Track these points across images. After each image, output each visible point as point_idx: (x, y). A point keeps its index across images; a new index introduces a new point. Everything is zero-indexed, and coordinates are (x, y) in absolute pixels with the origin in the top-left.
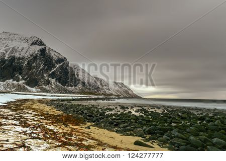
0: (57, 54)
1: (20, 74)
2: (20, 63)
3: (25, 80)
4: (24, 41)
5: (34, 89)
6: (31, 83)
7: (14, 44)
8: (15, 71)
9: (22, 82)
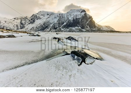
0: (88, 15)
1: (79, 25)
2: (79, 20)
3: (81, 27)
5: (84, 30)
6: (83, 28)
7: (75, 14)
8: (77, 23)
9: (80, 28)
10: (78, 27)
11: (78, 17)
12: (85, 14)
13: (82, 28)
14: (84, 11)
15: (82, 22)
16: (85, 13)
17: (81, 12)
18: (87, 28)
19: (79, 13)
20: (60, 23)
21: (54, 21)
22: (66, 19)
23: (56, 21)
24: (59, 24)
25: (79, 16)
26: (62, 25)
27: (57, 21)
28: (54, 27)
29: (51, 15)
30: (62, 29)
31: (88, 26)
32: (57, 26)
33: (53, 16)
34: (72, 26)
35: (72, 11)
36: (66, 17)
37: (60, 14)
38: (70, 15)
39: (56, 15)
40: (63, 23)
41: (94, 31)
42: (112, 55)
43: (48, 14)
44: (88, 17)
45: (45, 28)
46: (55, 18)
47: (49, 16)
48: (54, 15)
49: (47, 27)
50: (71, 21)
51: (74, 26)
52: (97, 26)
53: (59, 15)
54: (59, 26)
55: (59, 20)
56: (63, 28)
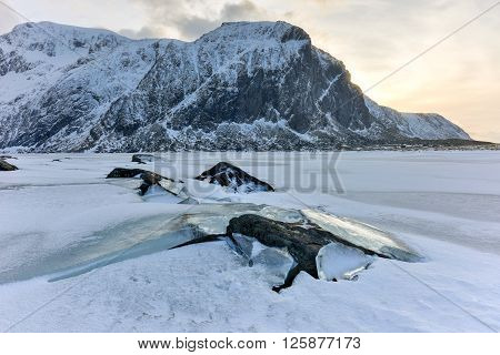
0: (325, 56)
1: (276, 106)
2: (272, 83)
4: (266, 35)
5: (306, 137)
6: (299, 123)
7: (251, 45)
8: (265, 99)
9: (282, 123)
10: (275, 121)
11: (265, 66)
12: (307, 50)
13: (293, 125)
14: (297, 34)
15: (292, 94)
16: (305, 42)
17: (284, 39)
18: (325, 123)
19: (273, 43)
20: (158, 98)
21: (116, 83)
22: (197, 70)
23: (130, 81)
24: (152, 99)
25: (273, 60)
26: (173, 110)
27: (141, 86)
28: (119, 118)
29: (98, 46)
30: (172, 134)
31: (328, 115)
32: (139, 116)
33: (115, 57)
34: (232, 116)
35: (230, 32)
36: (194, 60)
37: (157, 46)
38: (221, 50)
39: (133, 50)
40: (179, 98)
41: (366, 144)
42: (464, 240)
43: (78, 44)
44: (323, 63)
45: (56, 129)
46: (126, 63)
47: (83, 53)
48: (120, 49)
49: (67, 120)
50: (226, 85)
51: (249, 115)
52: (378, 114)
53: (150, 52)
54: (152, 117)
55: (150, 80)
56: (176, 125)
